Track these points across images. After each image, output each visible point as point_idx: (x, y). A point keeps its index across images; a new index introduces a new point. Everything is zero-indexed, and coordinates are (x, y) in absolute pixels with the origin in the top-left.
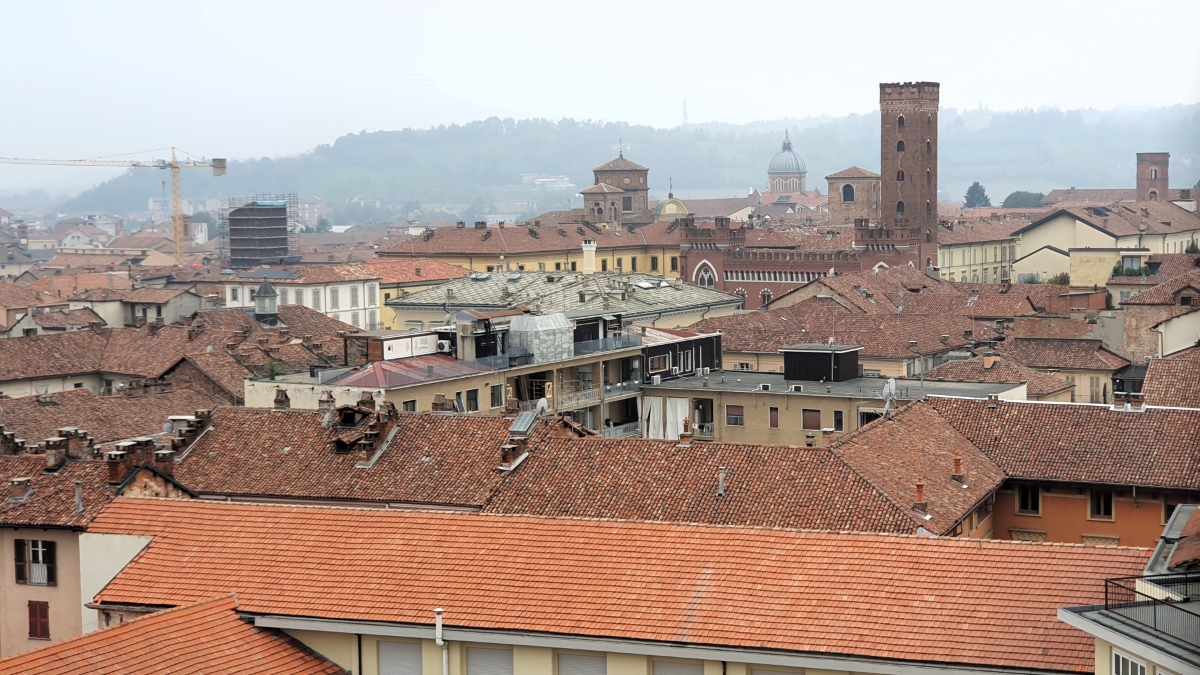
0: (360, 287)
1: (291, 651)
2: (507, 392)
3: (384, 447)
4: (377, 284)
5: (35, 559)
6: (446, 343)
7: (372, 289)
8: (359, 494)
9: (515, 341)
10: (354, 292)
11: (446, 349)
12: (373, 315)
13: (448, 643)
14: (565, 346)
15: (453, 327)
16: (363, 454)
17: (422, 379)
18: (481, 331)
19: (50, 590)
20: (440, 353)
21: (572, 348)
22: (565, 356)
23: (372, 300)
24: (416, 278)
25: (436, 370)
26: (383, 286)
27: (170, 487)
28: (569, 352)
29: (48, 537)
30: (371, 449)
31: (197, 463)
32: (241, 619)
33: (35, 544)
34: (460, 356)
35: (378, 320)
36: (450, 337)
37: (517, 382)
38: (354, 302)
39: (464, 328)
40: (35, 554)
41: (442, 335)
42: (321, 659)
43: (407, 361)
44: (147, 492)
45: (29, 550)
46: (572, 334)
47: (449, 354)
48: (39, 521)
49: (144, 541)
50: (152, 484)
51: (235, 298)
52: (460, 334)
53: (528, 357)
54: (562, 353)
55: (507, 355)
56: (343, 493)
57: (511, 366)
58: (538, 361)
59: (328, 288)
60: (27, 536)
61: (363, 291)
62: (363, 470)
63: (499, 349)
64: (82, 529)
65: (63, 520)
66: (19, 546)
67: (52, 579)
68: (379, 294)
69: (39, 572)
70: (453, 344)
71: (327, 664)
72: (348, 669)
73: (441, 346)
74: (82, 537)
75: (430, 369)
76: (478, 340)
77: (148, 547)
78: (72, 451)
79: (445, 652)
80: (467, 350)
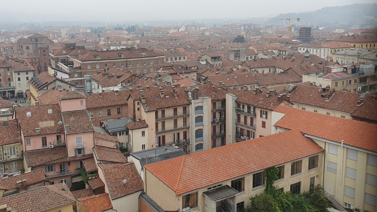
0: (326, 48)
1: (311, 142)
2: (358, 81)
3: (332, 97)
4: (329, 48)
5: (264, 114)
6: (345, 69)
7: (328, 49)
8: (326, 107)
9: (361, 70)
10: (325, 50)
11: (345, 71)
12: (328, 54)
13: (344, 147)
14: (372, 71)
15: (347, 66)
16: (327, 99)
17: (340, 78)
18: (353, 68)
19: (266, 120)
20: (343, 72)
21: (374, 72)
22: (372, 73)
23: (328, 52)
24: (338, 47)
25: (343, 75)
26: (331, 49)
27: (289, 103)
28: (373, 73)
29: (266, 110)
30: (329, 98)
31: (294, 96)
32: (302, 134)
33: (264, 111)
34: (348, 72)
35: (329, 55)
36: (346, 68)
37: (360, 79)
38: (324, 52)
39: (349, 67)
40: (264, 113)
41: (344, 68)
42: (317, 145)
43: (336, 73)
44: (285, 104)
45: (263, 112)
46: (374, 69)
47: (346, 72)
48: (265, 108)
49: (284, 115)
50: (286, 102)
51: (300, 50)
52: (348, 68)
53: (363, 73)
54: (371, 73)
55: (359, 73)
56: (322, 106)
57: (359, 75)
58: (366, 74)
59: (319, 49)
60: (262, 110)
61: (326, 49)
62: (327, 102)
63: (357, 71)
64: (273, 111)
65: (269, 108)
66: (261, 111)
67: (266, 118)
68: (330, 50)
69: (264, 116)
70: (347, 70)
71: (318, 146)
72: (322, 147)
73: (344, 70)
74: (272, 112)
75: (341, 75)
76: (352, 69)
77: (284, 116)
78: (271, 94)
79: (343, 149)
80: (350, 71)
